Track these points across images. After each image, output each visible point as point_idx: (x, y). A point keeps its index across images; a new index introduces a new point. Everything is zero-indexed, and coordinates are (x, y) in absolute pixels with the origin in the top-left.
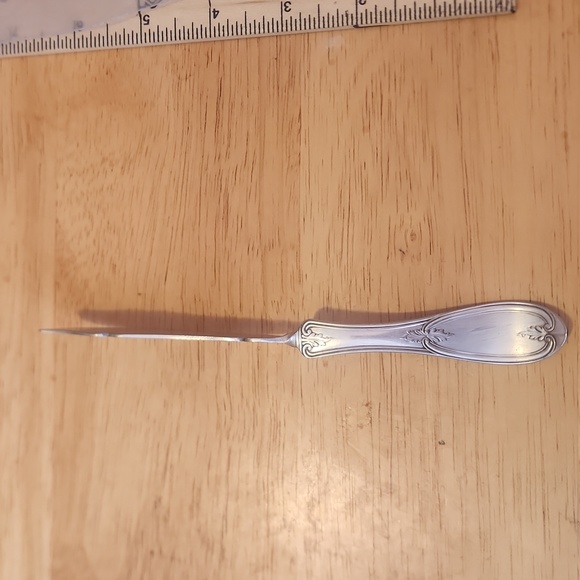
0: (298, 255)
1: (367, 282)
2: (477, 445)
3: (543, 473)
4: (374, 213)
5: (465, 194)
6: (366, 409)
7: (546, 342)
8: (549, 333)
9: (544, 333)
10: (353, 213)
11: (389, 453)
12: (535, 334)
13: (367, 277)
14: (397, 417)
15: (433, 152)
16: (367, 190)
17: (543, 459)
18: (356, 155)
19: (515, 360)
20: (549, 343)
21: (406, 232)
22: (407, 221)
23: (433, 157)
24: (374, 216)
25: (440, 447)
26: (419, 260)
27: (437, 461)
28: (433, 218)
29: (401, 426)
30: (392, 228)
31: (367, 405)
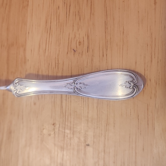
0: (25, 50)
1: (57, 65)
2: (104, 147)
3: (136, 162)
4: (62, 31)
5: (106, 23)
6: (53, 127)
7: (133, 89)
8: (135, 84)
9: (132, 84)
10: (52, 31)
11: (62, 149)
12: (128, 85)
13: (57, 62)
14: (67, 131)
15: (91, 2)
16: (59, 19)
17: (136, 155)
18: (55, 3)
19: (118, 98)
20: (135, 89)
21: (77, 41)
22: (77, 36)
23: (91, 5)
24: (62, 32)
25: (87, 147)
26: (82, 55)
27: (85, 154)
28: (90, 35)
29: (69, 136)
30: (70, 38)
31: (53, 124)
